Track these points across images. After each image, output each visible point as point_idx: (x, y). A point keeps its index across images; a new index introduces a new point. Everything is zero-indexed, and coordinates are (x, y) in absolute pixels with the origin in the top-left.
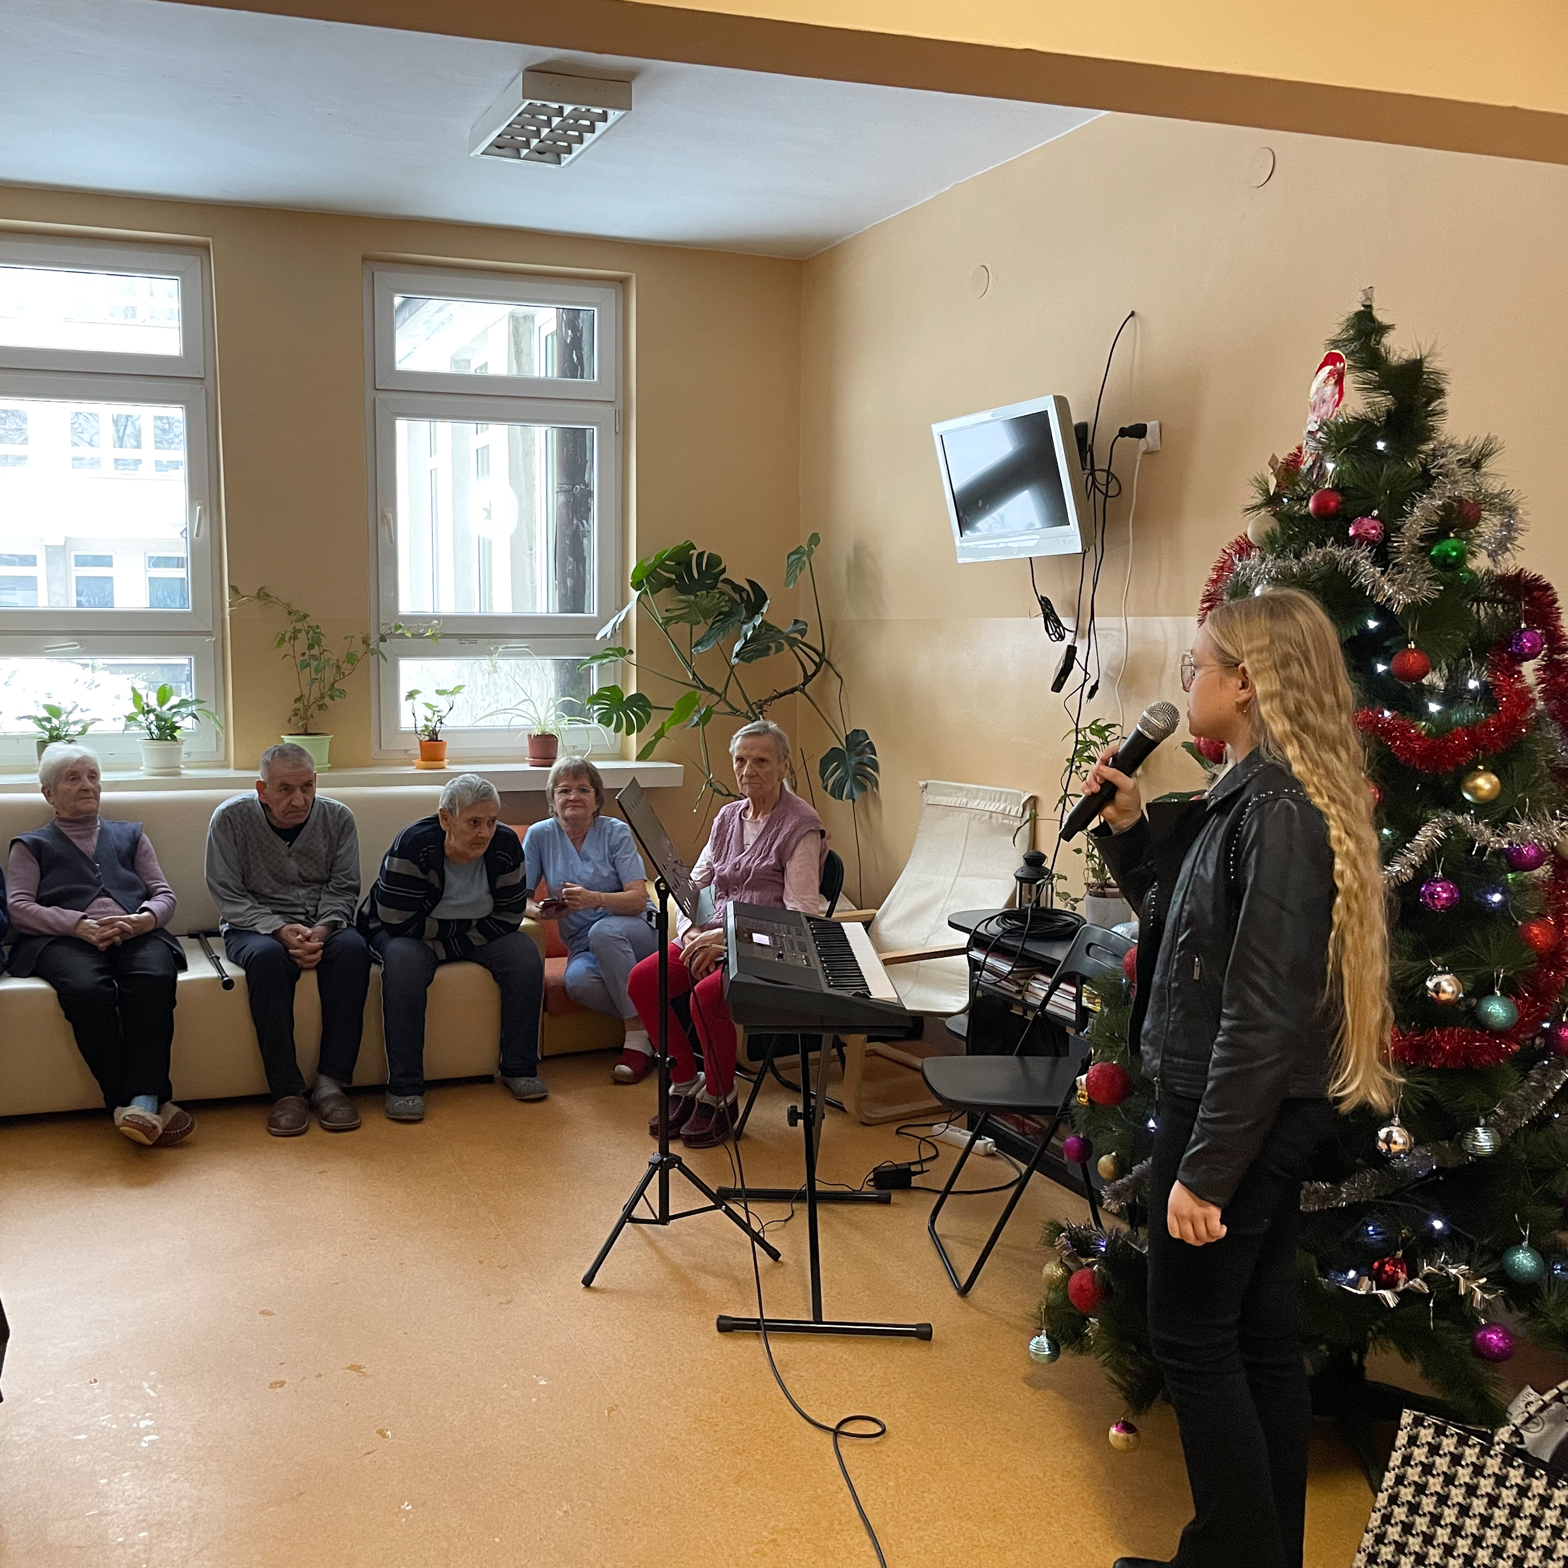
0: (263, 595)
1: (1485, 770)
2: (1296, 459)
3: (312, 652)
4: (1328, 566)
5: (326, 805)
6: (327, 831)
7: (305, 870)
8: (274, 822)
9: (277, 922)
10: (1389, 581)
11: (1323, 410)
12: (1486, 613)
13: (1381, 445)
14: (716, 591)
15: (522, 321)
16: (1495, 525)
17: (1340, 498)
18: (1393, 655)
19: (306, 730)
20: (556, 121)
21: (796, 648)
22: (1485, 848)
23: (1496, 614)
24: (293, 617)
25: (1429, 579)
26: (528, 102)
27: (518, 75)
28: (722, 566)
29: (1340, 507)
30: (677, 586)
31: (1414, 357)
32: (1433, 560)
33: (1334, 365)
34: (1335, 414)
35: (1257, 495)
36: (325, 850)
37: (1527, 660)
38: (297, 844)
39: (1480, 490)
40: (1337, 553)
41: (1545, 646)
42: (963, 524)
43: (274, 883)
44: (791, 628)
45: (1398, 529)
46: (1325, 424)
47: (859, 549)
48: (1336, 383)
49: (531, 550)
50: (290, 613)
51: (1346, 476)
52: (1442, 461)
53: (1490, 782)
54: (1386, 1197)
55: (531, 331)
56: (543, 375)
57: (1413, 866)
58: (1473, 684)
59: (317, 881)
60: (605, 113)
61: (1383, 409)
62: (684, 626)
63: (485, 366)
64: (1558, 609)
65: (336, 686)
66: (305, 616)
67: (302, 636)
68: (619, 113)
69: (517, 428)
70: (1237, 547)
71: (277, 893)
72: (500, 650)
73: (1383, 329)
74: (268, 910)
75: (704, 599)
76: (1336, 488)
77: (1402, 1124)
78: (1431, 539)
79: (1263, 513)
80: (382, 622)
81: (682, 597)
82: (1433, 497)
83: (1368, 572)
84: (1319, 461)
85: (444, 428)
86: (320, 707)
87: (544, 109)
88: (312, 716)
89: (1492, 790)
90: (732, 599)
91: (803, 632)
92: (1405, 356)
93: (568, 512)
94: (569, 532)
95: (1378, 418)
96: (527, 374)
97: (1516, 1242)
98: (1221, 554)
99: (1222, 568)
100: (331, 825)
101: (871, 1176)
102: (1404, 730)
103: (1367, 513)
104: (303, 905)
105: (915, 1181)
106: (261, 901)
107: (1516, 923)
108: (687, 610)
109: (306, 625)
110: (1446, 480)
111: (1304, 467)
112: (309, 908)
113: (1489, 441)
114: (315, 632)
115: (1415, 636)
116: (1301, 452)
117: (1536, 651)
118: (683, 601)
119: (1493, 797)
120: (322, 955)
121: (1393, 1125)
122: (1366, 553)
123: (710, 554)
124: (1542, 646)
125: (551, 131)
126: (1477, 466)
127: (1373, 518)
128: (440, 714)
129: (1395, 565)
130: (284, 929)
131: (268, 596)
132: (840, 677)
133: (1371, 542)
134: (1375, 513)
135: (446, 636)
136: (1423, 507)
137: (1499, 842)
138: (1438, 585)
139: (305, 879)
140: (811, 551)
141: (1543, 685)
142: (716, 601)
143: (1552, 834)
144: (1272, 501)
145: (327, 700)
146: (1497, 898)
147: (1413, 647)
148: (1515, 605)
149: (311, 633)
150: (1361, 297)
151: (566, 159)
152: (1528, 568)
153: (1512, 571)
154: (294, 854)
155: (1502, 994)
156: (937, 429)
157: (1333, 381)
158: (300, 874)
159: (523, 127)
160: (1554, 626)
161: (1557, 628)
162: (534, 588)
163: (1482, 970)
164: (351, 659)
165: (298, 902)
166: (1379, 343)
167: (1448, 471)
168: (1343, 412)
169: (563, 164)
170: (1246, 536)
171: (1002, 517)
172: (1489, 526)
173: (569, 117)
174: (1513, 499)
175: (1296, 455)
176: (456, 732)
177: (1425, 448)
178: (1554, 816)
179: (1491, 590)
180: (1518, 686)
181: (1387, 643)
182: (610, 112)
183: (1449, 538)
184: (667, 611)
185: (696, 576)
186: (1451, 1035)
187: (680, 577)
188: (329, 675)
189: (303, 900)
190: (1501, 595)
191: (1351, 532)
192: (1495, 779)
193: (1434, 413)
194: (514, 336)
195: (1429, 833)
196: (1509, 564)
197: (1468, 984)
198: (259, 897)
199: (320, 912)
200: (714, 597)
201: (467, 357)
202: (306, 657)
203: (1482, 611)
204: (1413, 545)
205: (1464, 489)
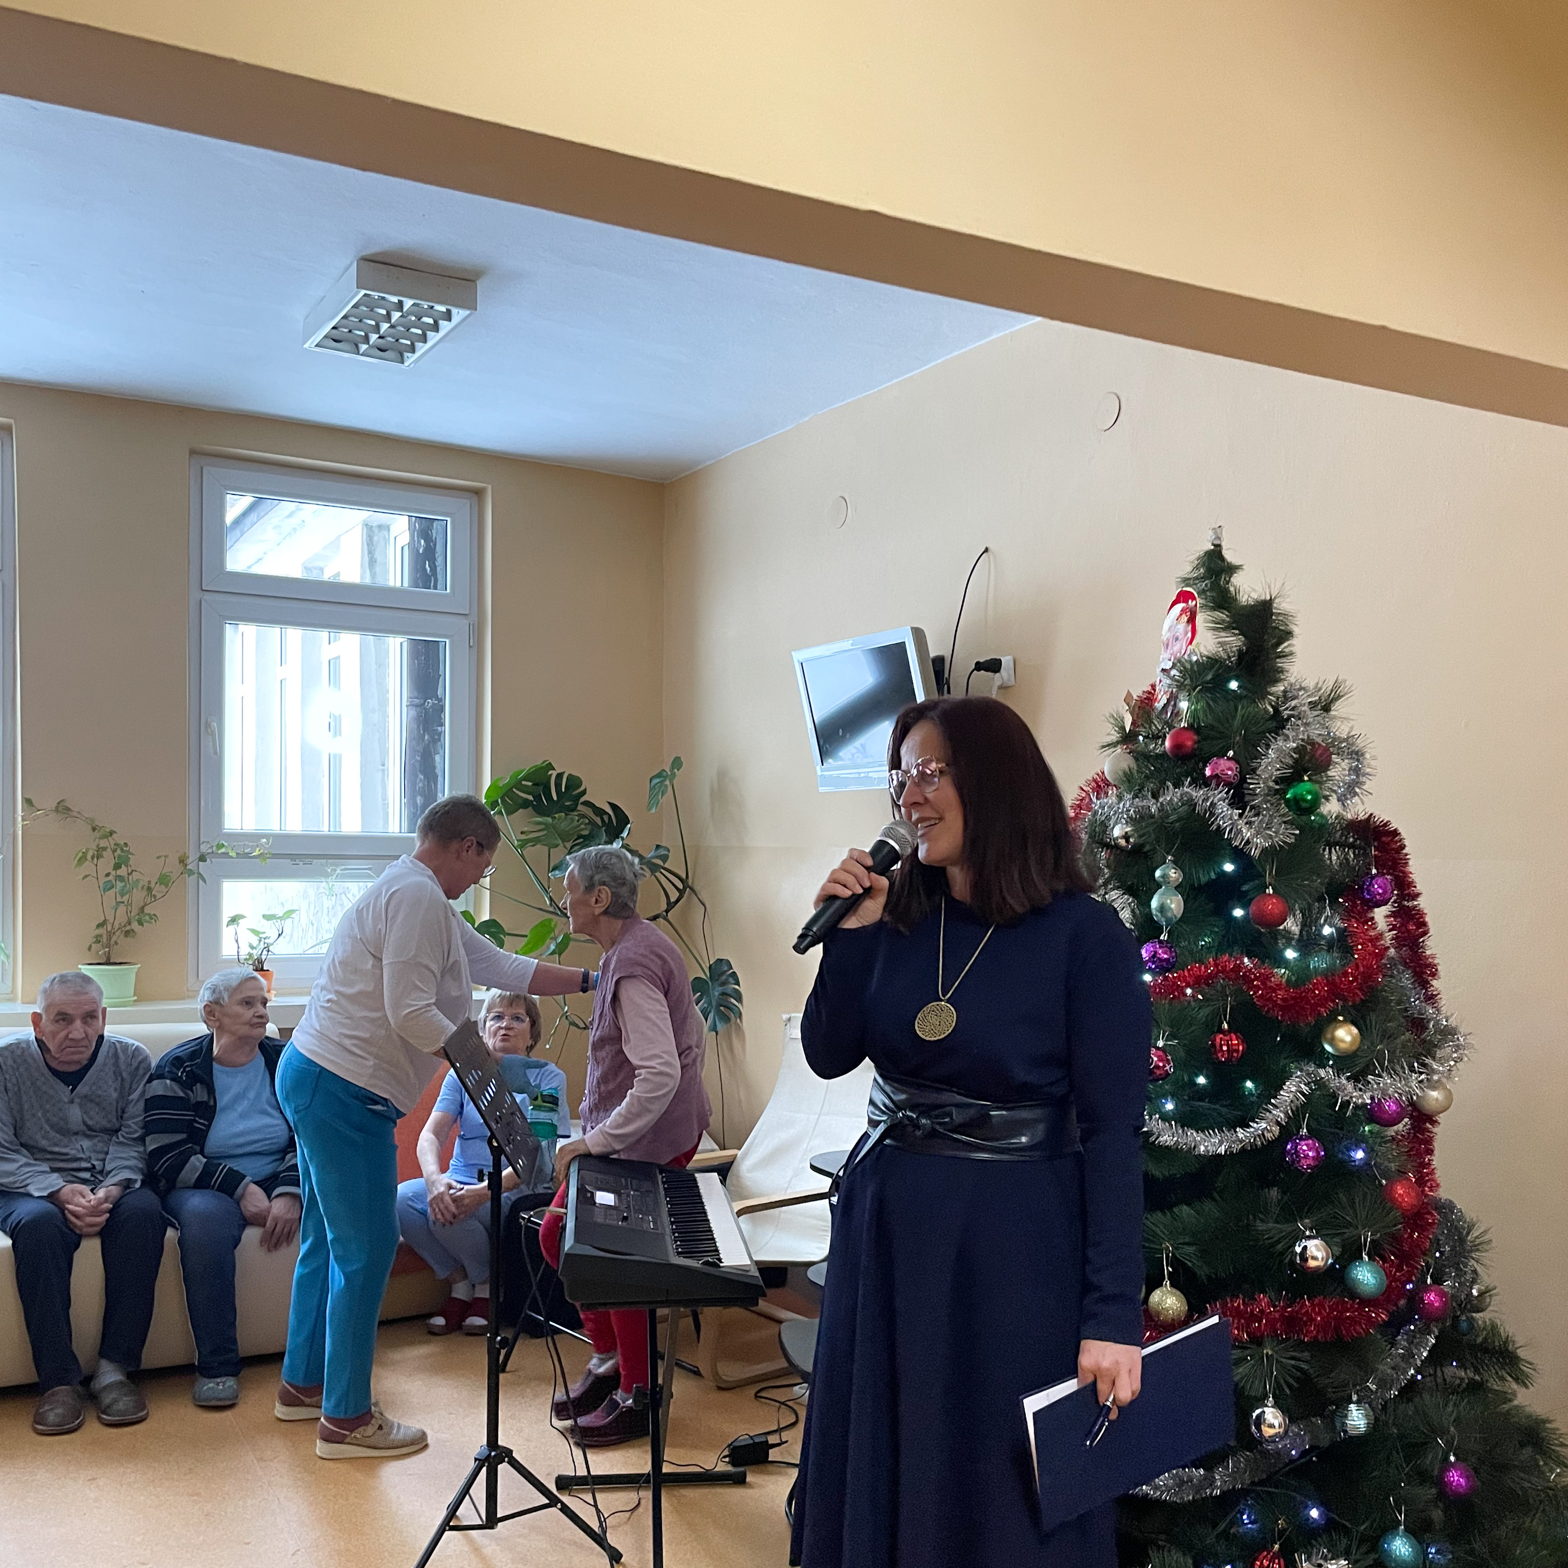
0: (63, 809)
1: (1345, 1021)
2: (1149, 698)
3: (119, 872)
4: (1186, 807)
5: (118, 1045)
6: (117, 1074)
7: (91, 1118)
8: (53, 1064)
9: (55, 1181)
10: (1246, 823)
11: (1176, 648)
12: (1338, 858)
13: (1234, 685)
14: (576, 813)
15: (376, 530)
16: (1344, 769)
17: (1196, 737)
18: (1251, 900)
19: (109, 958)
20: (396, 315)
21: (658, 874)
22: (1348, 1102)
23: (1347, 860)
24: (97, 834)
25: (1285, 822)
26: (363, 292)
27: (351, 263)
28: (582, 788)
29: (1196, 746)
30: (534, 807)
31: (1263, 598)
32: (1287, 802)
33: (1187, 602)
34: (1188, 652)
35: (1113, 732)
36: (115, 1095)
37: (1379, 906)
38: (82, 1089)
39: (1329, 733)
40: (1194, 794)
41: (1395, 892)
42: (824, 754)
43: (53, 1134)
44: (652, 853)
45: (1254, 771)
46: (1179, 661)
47: (722, 775)
48: (1188, 622)
49: (383, 765)
50: (94, 829)
51: (1201, 715)
52: (1293, 703)
53: (1351, 1034)
54: (1261, 1483)
55: (387, 541)
56: (398, 584)
57: (1278, 1123)
58: (1327, 931)
59: (106, 1131)
60: (449, 311)
61: (1234, 649)
62: (541, 849)
63: (338, 574)
64: (1407, 855)
65: (147, 910)
66: (111, 833)
67: (107, 854)
68: (464, 313)
69: (370, 639)
70: (1093, 784)
71: (56, 1145)
72: (338, 871)
73: (1232, 569)
74: (45, 1167)
75: (562, 821)
76: (1191, 727)
77: (1277, 1405)
78: (1286, 781)
79: (1119, 750)
80: (202, 840)
81: (539, 819)
82: (1287, 738)
83: (1226, 815)
84: (1173, 699)
85: (294, 634)
86: (127, 933)
87: (383, 302)
88: (116, 943)
89: (1352, 1043)
90: (592, 823)
91: (665, 858)
92: (1255, 596)
93: (419, 726)
94: (420, 748)
95: (1229, 658)
96: (380, 582)
97: (1390, 1528)
98: (1078, 791)
99: (1080, 807)
100: (123, 1067)
101: (726, 1453)
102: (1265, 978)
103: (1222, 754)
104: (88, 1160)
105: (773, 1455)
106: (38, 1156)
107: (1380, 1182)
108: (545, 832)
109: (112, 842)
110: (1299, 722)
111: (1159, 705)
112: (95, 1163)
113: (1337, 685)
114: (122, 850)
115: (1273, 882)
116: (1155, 690)
117: (1387, 896)
118: (539, 823)
119: (1354, 1048)
120: (107, 1220)
121: (1267, 1406)
122: (1223, 794)
123: (570, 775)
124: (1392, 892)
125: (392, 327)
126: (1327, 709)
127: (1229, 758)
128: (267, 941)
129: (1252, 808)
130: (64, 1190)
131: (69, 809)
132: (704, 905)
133: (1228, 784)
134: (1231, 753)
135: (275, 856)
136: (1278, 750)
137: (1361, 1097)
138: (1293, 829)
139: (90, 1128)
140: (674, 775)
141: (1395, 932)
142: (576, 823)
143: (1411, 1087)
144: (1127, 738)
145: (135, 926)
146: (1360, 1155)
147: (1271, 892)
148: (1365, 850)
149: (119, 852)
150: (1210, 535)
151: (410, 358)
152: (1376, 813)
153: (1362, 817)
154: (77, 1100)
155: (1369, 1259)
156: (798, 656)
157: (1186, 619)
158: (85, 1123)
159: (360, 321)
160: (1404, 872)
161: (1406, 874)
162: (385, 806)
163: (1349, 1232)
164: (164, 880)
165: (82, 1156)
166: (1228, 582)
167: (1300, 713)
168: (1196, 650)
169: (406, 364)
170: (1103, 773)
171: (863, 746)
172: (1339, 770)
173: (409, 313)
174: (1360, 743)
175: (1149, 693)
176: (288, 960)
177: (1273, 689)
178: (1412, 1070)
179: (1342, 835)
180: (1372, 933)
181: (1245, 888)
182: (454, 311)
183: (1304, 781)
184: (522, 833)
185: (555, 798)
186: (1321, 1305)
187: (538, 798)
188: (138, 896)
189: (88, 1154)
190: (1351, 840)
191: (1208, 772)
192: (1355, 1031)
193: (1283, 655)
194: (368, 545)
195: (1293, 1089)
196: (1358, 809)
197: (1335, 1248)
198: (34, 1151)
199: (108, 1168)
200: (572, 820)
201: (320, 564)
202: (111, 878)
203: (1334, 857)
204: (1270, 788)
205: (1316, 733)
